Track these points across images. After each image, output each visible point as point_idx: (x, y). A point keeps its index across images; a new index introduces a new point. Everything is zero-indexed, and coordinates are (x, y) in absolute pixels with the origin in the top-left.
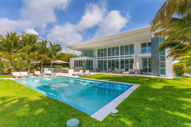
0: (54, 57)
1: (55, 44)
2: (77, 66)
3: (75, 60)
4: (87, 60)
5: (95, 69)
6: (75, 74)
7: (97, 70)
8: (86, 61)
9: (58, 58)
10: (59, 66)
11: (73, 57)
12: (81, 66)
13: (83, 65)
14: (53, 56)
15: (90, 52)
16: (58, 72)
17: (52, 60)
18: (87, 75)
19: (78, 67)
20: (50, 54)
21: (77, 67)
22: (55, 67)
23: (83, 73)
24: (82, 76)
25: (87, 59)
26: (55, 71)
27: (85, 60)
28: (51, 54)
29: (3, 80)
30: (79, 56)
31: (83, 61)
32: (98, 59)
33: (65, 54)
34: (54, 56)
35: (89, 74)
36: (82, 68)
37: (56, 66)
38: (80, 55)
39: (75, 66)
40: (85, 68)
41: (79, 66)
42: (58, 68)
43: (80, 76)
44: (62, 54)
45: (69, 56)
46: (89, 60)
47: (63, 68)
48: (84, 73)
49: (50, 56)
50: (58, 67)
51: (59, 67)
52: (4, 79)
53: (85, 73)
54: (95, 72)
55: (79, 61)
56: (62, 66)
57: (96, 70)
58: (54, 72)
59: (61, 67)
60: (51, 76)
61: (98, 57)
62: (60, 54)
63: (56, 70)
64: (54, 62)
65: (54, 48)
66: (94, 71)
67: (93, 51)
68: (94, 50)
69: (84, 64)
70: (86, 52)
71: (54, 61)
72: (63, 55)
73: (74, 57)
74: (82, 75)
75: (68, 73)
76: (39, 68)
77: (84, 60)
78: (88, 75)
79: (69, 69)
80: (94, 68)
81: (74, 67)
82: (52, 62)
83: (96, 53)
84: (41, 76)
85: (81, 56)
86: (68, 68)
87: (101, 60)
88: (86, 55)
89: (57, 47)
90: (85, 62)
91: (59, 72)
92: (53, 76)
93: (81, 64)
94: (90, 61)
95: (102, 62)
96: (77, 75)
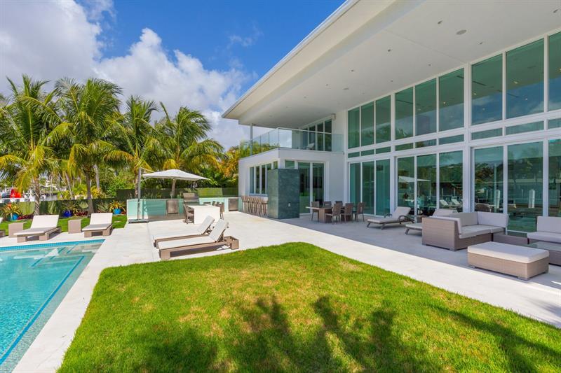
3: (252, 166)
4: (289, 163)
8: (280, 170)
13: (270, 188)
27: (277, 163)
31: (272, 168)
32: (351, 155)
40: (275, 203)
42: (181, 201)
54: (319, 220)
55: (264, 169)
58: (169, 213)
61: (349, 148)
63: (176, 205)
67: (331, 120)
68: (335, 115)
69: (274, 183)
81: (248, 194)
87: (361, 160)
90: (277, 174)
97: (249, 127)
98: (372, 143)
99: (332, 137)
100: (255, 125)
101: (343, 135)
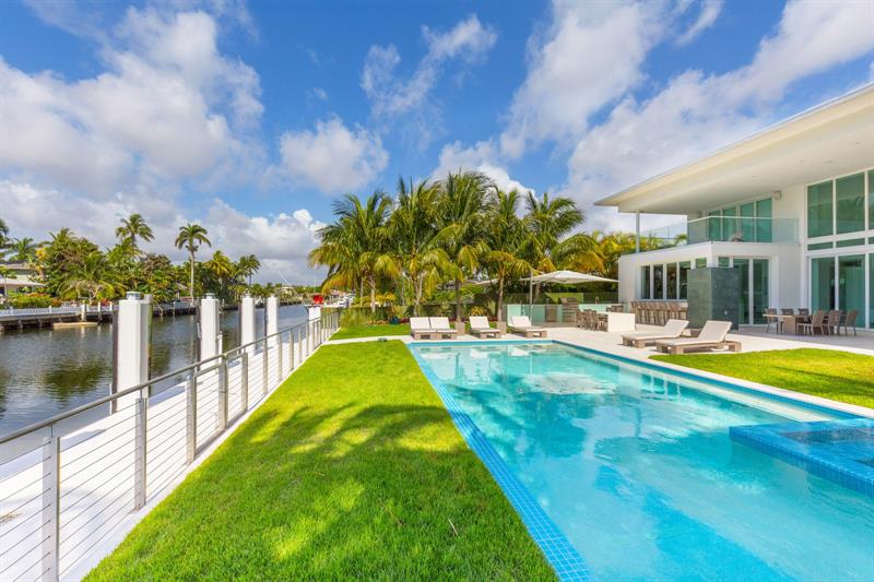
0: (545, 256)
1: (549, 200)
2: (658, 295)
3: (647, 264)
4: (723, 260)
5: (781, 317)
6: (637, 341)
7: (799, 320)
8: (713, 269)
9: (560, 260)
10: (564, 297)
11: (633, 252)
12: (683, 296)
13: (695, 291)
14: (543, 251)
15: (745, 208)
16: (564, 321)
17: (533, 271)
18: (716, 352)
19: (666, 302)
20: (531, 247)
21: (658, 304)
22: (551, 302)
23: (688, 333)
24: (680, 352)
25: (724, 254)
26: (550, 319)
27: (705, 261)
28: (531, 244)
29: (385, 341)
30: (672, 242)
31: (693, 266)
32: (811, 247)
33: (599, 238)
34: (547, 252)
35: (726, 347)
36: (684, 305)
37: (555, 297)
38: (682, 237)
39: (646, 295)
40: (705, 309)
41: (672, 295)
42: (560, 307)
43: (665, 349)
44: (580, 242)
45: (615, 246)
46: (735, 261)
47: (582, 307)
48: (695, 335)
49: (530, 254)
50: (560, 302)
51: (564, 300)
52: (389, 338)
53: (703, 339)
54: (782, 331)
55: (672, 270)
56: (581, 296)
57: (793, 325)
58: (547, 321)
59: (574, 301)
60: (525, 339)
61: (810, 236)
62: (573, 240)
63: (555, 311)
64: (545, 277)
65: (543, 220)
66: (774, 325)
67: (770, 199)
68: (779, 193)
69: (702, 286)
70: (718, 213)
71: (545, 275)
72: (584, 244)
73: (642, 250)
74: (674, 347)
75: (604, 329)
76: (492, 306)
77: (701, 262)
78: (724, 350)
79: (614, 310)
80: (774, 311)
81: (639, 299)
82: (537, 277)
83: (795, 211)
84: (488, 337)
85: (685, 242)
86: (610, 306)
87: (837, 253)
88: (715, 232)
89: (558, 210)
90: (709, 273)
91: (567, 321)
92: (534, 339)
93: (684, 289)
94: (742, 266)
95: (854, 269)
96: (647, 345)
97: (634, 215)
98: (863, 229)
99: (774, 223)
100: (642, 212)
101: (798, 220)
